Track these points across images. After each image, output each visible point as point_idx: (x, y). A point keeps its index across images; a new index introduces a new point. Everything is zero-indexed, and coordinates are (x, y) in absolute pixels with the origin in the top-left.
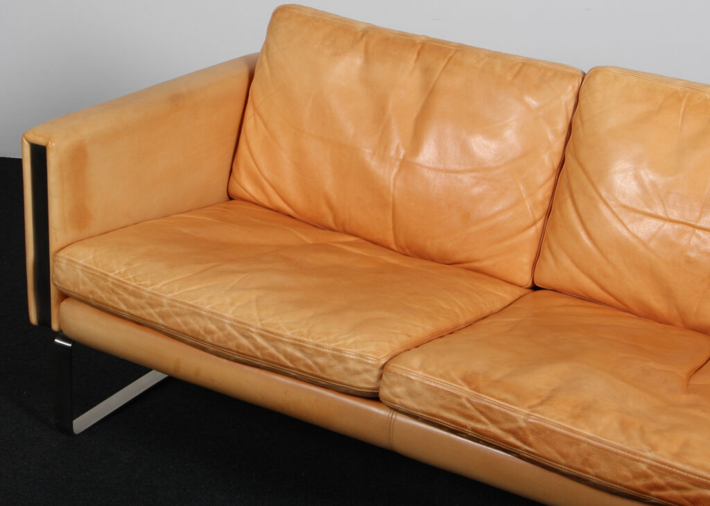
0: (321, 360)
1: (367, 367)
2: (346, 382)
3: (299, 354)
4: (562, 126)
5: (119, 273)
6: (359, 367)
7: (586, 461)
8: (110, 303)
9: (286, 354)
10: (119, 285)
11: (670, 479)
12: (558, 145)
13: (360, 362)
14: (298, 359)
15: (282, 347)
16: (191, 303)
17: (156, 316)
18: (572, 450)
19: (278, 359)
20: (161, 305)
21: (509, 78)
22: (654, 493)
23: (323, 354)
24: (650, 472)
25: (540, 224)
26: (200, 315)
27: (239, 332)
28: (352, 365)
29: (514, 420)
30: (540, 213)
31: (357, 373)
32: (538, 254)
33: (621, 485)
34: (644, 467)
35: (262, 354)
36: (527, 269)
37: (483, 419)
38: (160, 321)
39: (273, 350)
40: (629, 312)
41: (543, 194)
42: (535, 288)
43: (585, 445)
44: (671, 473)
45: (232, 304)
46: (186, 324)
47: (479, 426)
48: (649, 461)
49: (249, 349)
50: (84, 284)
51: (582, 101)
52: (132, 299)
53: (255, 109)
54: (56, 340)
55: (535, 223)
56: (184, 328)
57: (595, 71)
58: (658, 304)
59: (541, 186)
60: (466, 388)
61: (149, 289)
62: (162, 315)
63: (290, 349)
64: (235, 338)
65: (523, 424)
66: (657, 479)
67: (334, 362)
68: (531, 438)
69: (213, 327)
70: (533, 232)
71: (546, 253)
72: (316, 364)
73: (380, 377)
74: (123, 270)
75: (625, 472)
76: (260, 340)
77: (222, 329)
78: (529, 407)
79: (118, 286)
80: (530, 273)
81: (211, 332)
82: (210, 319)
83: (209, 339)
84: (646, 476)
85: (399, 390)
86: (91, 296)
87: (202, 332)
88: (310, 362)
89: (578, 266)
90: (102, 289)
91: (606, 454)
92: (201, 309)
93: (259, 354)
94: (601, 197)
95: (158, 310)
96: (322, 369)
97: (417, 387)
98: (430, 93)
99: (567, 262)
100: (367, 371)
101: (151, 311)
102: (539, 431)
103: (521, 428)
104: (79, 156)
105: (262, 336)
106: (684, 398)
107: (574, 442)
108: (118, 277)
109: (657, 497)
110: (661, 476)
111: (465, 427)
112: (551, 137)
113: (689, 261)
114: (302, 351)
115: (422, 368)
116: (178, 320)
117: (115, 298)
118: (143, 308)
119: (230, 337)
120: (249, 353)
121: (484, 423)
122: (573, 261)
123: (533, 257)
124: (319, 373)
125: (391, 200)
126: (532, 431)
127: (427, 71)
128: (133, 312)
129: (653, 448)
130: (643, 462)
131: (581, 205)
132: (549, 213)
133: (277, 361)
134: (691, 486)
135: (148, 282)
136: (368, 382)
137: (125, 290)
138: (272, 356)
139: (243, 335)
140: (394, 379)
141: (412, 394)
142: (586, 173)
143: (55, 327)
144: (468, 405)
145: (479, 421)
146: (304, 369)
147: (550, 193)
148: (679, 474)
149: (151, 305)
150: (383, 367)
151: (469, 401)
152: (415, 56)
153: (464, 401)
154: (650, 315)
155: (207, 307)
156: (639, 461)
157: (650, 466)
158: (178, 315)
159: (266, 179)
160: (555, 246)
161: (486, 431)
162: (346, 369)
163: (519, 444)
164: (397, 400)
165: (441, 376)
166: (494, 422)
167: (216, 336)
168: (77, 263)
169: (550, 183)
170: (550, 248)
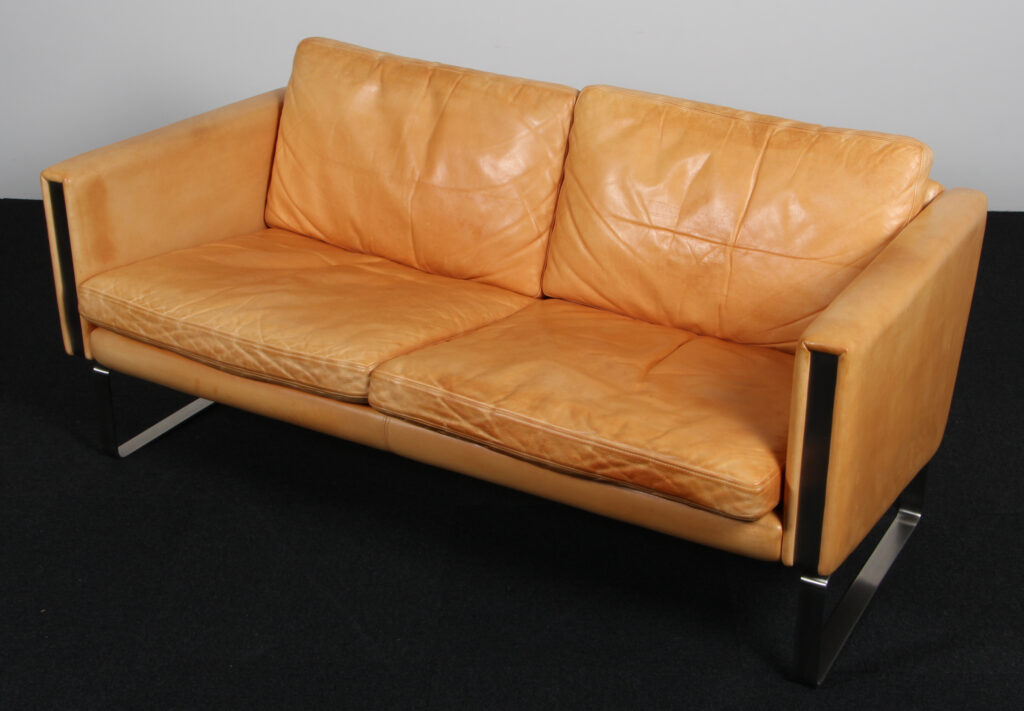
0: (317, 371)
1: (357, 375)
2: (340, 390)
3: (297, 367)
4: (559, 143)
5: (138, 300)
6: (350, 376)
7: (542, 448)
8: (131, 329)
9: (287, 368)
10: (138, 311)
11: (611, 458)
12: (556, 161)
13: (350, 370)
14: (298, 372)
15: (283, 361)
16: (201, 325)
17: (171, 338)
18: (531, 439)
19: (280, 372)
20: (176, 329)
21: (511, 99)
22: (599, 471)
23: (318, 365)
24: (595, 453)
25: (545, 237)
26: (210, 336)
27: (244, 349)
28: (344, 374)
29: (481, 415)
30: (544, 226)
31: (348, 381)
32: (545, 266)
33: (572, 466)
34: (589, 449)
35: (267, 369)
36: (536, 279)
37: (456, 416)
38: (176, 344)
39: (275, 365)
40: (623, 315)
41: (546, 208)
42: (544, 297)
43: (541, 433)
44: (611, 452)
45: (239, 324)
46: (198, 344)
47: (453, 423)
48: (593, 443)
49: (254, 365)
50: (107, 312)
51: (576, 119)
52: (150, 325)
53: (284, 140)
54: (95, 369)
55: (540, 236)
56: (196, 348)
57: (588, 89)
58: (647, 305)
59: (544, 201)
60: (441, 389)
61: (165, 314)
62: (177, 338)
63: (290, 363)
64: (242, 355)
65: (489, 418)
66: (601, 459)
67: (328, 372)
68: (497, 430)
69: (222, 346)
70: (540, 243)
71: (551, 264)
72: (313, 375)
73: (368, 384)
74: (141, 297)
75: (575, 455)
76: (263, 356)
77: (230, 347)
78: (495, 402)
79: (137, 313)
80: (538, 284)
81: (220, 351)
82: (219, 338)
83: (219, 358)
84: (590, 456)
85: (384, 394)
86: (113, 324)
87: (212, 352)
88: (308, 374)
89: (577, 274)
90: (123, 316)
91: (559, 440)
92: (209, 330)
93: (263, 369)
94: (593, 207)
95: (173, 333)
96: (319, 380)
97: (399, 390)
98: (441, 115)
99: (568, 271)
100: (357, 379)
101: (167, 334)
102: (504, 423)
103: (487, 422)
104: (97, 192)
105: (265, 352)
106: (638, 386)
107: (532, 431)
108: (136, 304)
109: (603, 475)
110: (603, 455)
111: (442, 424)
112: (551, 155)
113: (670, 264)
114: (300, 364)
115: (404, 372)
116: (191, 341)
117: (135, 325)
118: (160, 332)
119: (236, 354)
120: (254, 368)
121: (457, 420)
122: (573, 269)
124: (316, 383)
125: (409, 221)
126: (497, 424)
127: (437, 96)
128: (151, 337)
129: (597, 431)
130: (588, 444)
131: (577, 219)
132: (552, 226)
133: (279, 375)
134: (627, 463)
135: (164, 308)
136: (359, 389)
137: (143, 316)
138: (274, 370)
139: (248, 352)
140: (380, 384)
141: (396, 397)
143: (88, 355)
144: (443, 404)
145: (452, 418)
146: (304, 381)
147: (552, 207)
148: (619, 454)
149: (167, 329)
150: (370, 374)
151: (443, 399)
152: (427, 82)
153: (439, 400)
154: (641, 317)
155: (216, 328)
156: (585, 444)
157: (595, 448)
158: (190, 337)
159: (297, 207)
161: (460, 426)
162: (339, 378)
163: (486, 436)
164: (383, 404)
165: (420, 379)
166: (465, 418)
167: (225, 355)
168: (99, 293)
169: (552, 198)
170: (554, 259)
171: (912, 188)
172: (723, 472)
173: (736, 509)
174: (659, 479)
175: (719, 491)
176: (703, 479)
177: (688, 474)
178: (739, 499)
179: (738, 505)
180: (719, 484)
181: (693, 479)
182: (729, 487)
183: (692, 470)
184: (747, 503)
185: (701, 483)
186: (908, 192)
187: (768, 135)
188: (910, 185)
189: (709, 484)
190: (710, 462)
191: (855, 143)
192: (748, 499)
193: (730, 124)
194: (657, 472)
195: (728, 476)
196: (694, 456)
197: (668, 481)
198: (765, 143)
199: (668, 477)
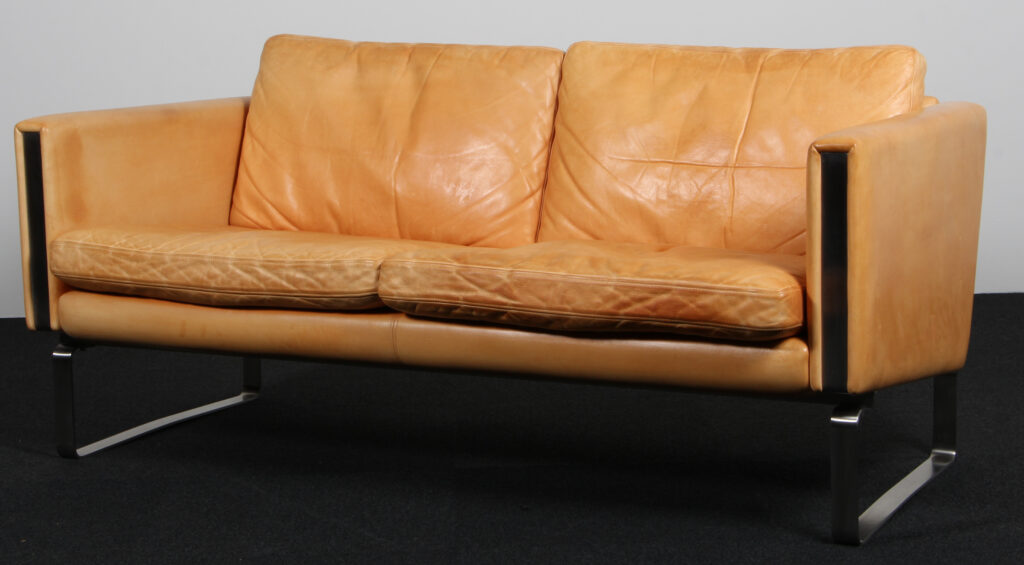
0: (321, 276)
1: (365, 270)
2: (346, 290)
3: (299, 275)
4: (548, 97)
5: (120, 244)
6: (358, 272)
7: (563, 300)
8: (112, 274)
9: (289, 279)
10: (121, 254)
11: (633, 294)
12: (546, 117)
13: (358, 266)
14: (301, 280)
15: (284, 272)
16: (193, 253)
17: (159, 275)
18: (550, 293)
19: (282, 286)
20: (164, 263)
21: (496, 62)
22: (622, 311)
23: (324, 269)
24: (617, 292)
25: (537, 195)
26: (203, 263)
27: (242, 269)
28: (351, 272)
29: (499, 280)
30: (536, 184)
31: (357, 278)
32: (539, 225)
33: (594, 312)
34: (611, 290)
35: (266, 285)
37: (472, 286)
38: (164, 279)
39: (275, 278)
41: (537, 165)
43: (560, 285)
44: (633, 288)
45: (234, 248)
46: (188, 274)
47: (469, 294)
48: (615, 283)
49: (253, 283)
50: (84, 261)
51: (565, 74)
52: (134, 265)
53: (252, 135)
54: (54, 354)
55: (532, 194)
56: (188, 279)
57: (574, 47)
59: (535, 159)
60: (456, 264)
61: (151, 251)
62: (165, 273)
63: (292, 273)
64: (239, 276)
65: (507, 281)
66: (624, 298)
67: (334, 275)
68: (516, 292)
69: (216, 271)
70: (531, 204)
71: (546, 220)
72: (318, 280)
73: (378, 278)
74: (124, 241)
75: (598, 300)
76: (263, 272)
77: (225, 270)
78: (512, 266)
79: (119, 255)
81: (212, 277)
82: (213, 263)
83: (213, 284)
84: (613, 297)
85: (396, 281)
86: (91, 273)
87: (205, 278)
88: (312, 280)
90: (103, 262)
91: (578, 287)
92: (202, 256)
93: (262, 286)
94: (588, 152)
95: (160, 269)
96: (323, 283)
97: (412, 273)
98: (423, 87)
99: (565, 223)
100: (366, 274)
101: (154, 271)
102: (521, 283)
103: (505, 285)
104: (73, 143)
105: (264, 267)
107: (552, 284)
108: (119, 247)
109: (626, 314)
110: (625, 293)
111: (458, 299)
112: (541, 112)
114: (304, 272)
115: (416, 257)
116: (181, 272)
117: (117, 268)
118: (145, 270)
119: (233, 276)
120: (252, 287)
121: (473, 290)
122: (571, 220)
123: (535, 228)
124: (321, 288)
125: (393, 194)
126: (516, 285)
127: (419, 69)
128: (135, 277)
129: (617, 271)
130: (610, 285)
131: (572, 167)
132: (545, 184)
133: (279, 288)
134: (649, 295)
135: (150, 246)
136: (368, 285)
137: (127, 257)
138: (274, 284)
139: (247, 271)
140: (390, 272)
141: (408, 282)
142: (573, 134)
143: (54, 324)
144: (459, 277)
145: (468, 290)
146: (307, 289)
147: (544, 165)
148: (641, 288)
149: (153, 265)
150: (379, 268)
151: (458, 272)
152: (406, 59)
153: (454, 274)
155: (210, 254)
156: (607, 285)
157: (616, 287)
158: (180, 268)
159: (267, 200)
160: (551, 209)
161: (476, 296)
162: (346, 278)
163: (504, 300)
164: (394, 291)
165: (433, 259)
166: (482, 286)
167: (219, 279)
168: (75, 243)
169: (544, 155)
170: (549, 215)
171: (908, 88)
172: (746, 284)
173: (761, 319)
174: (684, 306)
175: (743, 304)
176: (726, 295)
177: (712, 294)
178: (764, 308)
179: (763, 314)
180: (743, 297)
181: (716, 297)
182: (752, 297)
183: (714, 288)
184: (772, 310)
185: (724, 300)
186: (905, 92)
187: (761, 61)
188: (906, 86)
189: (734, 298)
190: (732, 279)
191: (847, 55)
192: (772, 306)
193: (722, 57)
194: (681, 298)
195: (750, 288)
196: (716, 277)
197: (692, 306)
198: (758, 69)
199: (691, 302)
